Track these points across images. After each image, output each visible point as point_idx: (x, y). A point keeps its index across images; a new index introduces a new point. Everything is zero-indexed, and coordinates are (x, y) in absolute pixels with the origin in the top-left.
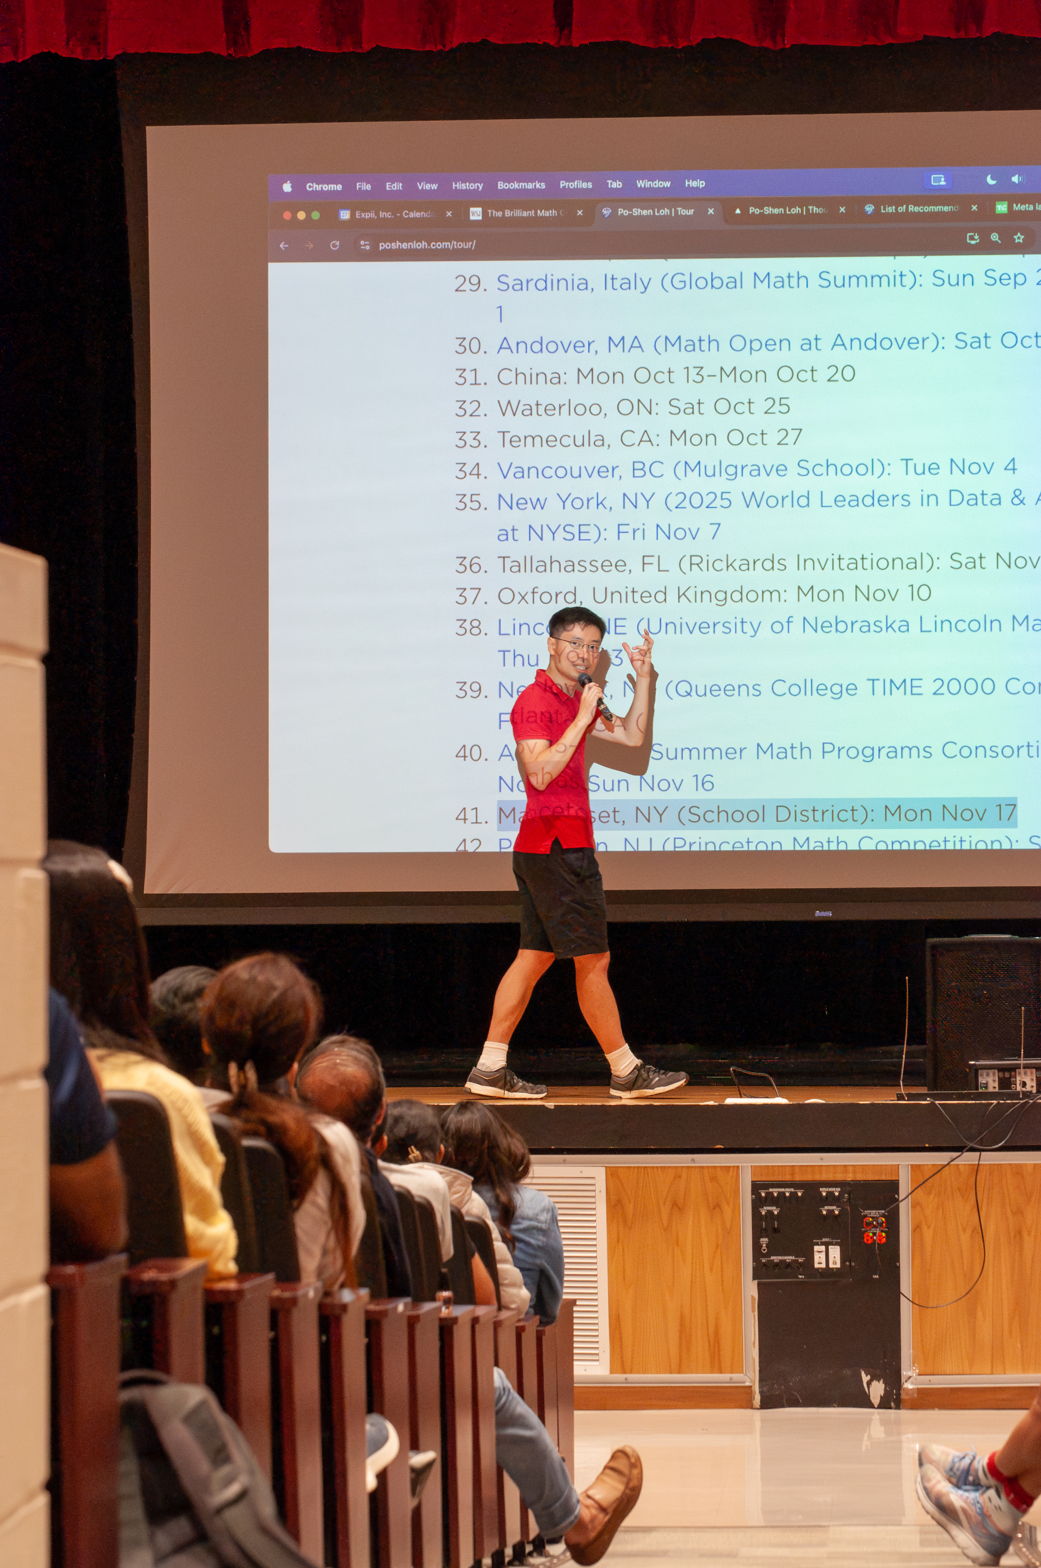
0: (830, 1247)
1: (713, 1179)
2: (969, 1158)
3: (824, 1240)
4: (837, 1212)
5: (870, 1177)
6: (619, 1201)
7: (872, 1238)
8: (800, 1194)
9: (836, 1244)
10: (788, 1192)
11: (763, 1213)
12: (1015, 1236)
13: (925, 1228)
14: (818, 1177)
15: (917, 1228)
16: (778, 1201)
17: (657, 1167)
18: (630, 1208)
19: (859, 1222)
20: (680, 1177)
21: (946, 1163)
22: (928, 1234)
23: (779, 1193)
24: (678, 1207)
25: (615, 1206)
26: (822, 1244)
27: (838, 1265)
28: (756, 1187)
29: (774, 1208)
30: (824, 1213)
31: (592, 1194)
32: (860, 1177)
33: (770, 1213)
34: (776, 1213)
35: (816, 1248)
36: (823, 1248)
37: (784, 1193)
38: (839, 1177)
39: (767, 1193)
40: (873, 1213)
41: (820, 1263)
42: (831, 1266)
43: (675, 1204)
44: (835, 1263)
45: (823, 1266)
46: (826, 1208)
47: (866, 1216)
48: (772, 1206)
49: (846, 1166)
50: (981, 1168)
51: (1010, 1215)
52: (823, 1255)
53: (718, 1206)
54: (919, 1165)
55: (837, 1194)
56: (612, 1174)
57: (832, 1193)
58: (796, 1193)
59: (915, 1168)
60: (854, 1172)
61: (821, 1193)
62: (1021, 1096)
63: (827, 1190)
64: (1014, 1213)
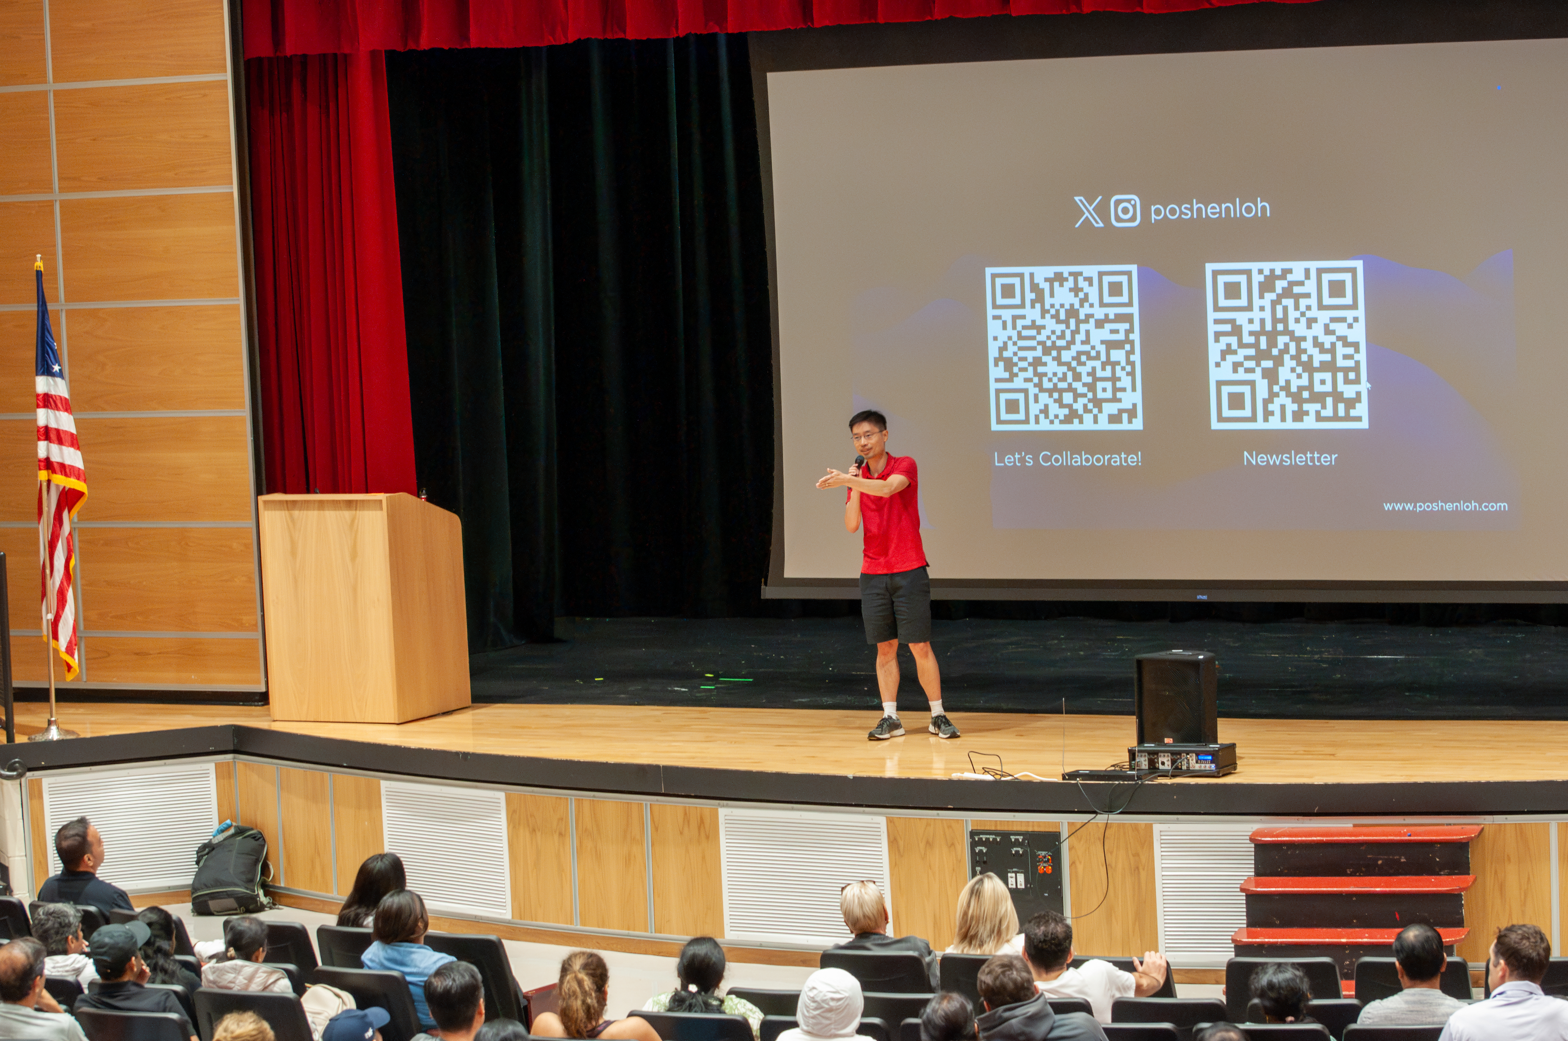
0: (1018, 874)
1: (950, 827)
2: (1102, 818)
3: (1014, 870)
4: (1021, 852)
5: (1042, 829)
6: (895, 839)
7: (1043, 869)
8: (998, 840)
9: (1021, 873)
10: (991, 837)
11: (977, 851)
12: (1135, 870)
13: (1077, 863)
14: (1010, 828)
15: (1072, 864)
16: (986, 843)
17: (916, 818)
18: (901, 843)
19: (1035, 860)
20: (930, 825)
21: (1087, 821)
22: (1080, 868)
23: (986, 838)
24: (929, 844)
25: (893, 842)
26: (1013, 872)
27: (1023, 887)
28: (973, 834)
29: (983, 848)
30: (1014, 852)
31: (879, 834)
32: (1036, 829)
33: (981, 851)
34: (984, 851)
35: (1009, 875)
36: (1013, 875)
37: (989, 838)
38: (1024, 829)
39: (978, 838)
40: (1043, 853)
41: (1012, 885)
42: (1019, 887)
43: (928, 842)
44: (1021, 885)
45: (1014, 886)
46: (1015, 849)
47: (1039, 855)
48: (982, 846)
49: (1028, 822)
50: (1108, 825)
51: (1131, 856)
52: (1014, 880)
53: (953, 844)
54: (1073, 823)
55: (1021, 840)
56: (890, 821)
57: (1018, 839)
58: (996, 839)
59: (1070, 824)
60: (1033, 826)
61: (1011, 839)
62: (1136, 779)
63: (1015, 837)
64: (1134, 855)
